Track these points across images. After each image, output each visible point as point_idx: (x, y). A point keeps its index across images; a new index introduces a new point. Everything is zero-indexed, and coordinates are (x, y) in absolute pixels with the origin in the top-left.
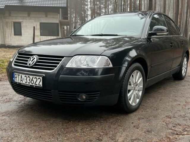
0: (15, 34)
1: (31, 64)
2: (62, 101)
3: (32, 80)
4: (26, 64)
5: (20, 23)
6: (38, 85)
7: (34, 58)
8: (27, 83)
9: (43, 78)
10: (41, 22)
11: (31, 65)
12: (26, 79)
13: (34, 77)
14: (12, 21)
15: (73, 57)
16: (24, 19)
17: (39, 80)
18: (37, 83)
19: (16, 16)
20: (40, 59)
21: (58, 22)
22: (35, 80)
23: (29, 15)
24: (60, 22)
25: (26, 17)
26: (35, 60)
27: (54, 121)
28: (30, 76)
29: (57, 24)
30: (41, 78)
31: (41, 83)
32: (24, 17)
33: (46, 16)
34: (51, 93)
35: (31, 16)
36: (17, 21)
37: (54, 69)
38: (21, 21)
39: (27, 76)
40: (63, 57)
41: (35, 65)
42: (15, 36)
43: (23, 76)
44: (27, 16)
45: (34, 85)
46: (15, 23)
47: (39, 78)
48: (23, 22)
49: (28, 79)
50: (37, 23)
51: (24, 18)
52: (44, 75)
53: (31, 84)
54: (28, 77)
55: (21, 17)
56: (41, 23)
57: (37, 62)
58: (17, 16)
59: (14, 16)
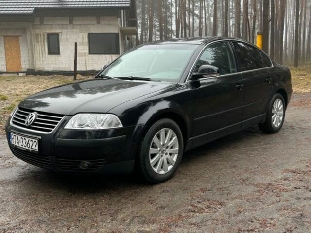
0: (50, 53)
1: (28, 123)
2: (61, 169)
3: (28, 143)
4: (24, 122)
5: (57, 35)
6: (34, 150)
7: (33, 116)
8: (24, 147)
9: (40, 141)
10: (90, 32)
11: (29, 125)
12: (22, 142)
13: (30, 139)
14: (45, 31)
15: (73, 115)
16: (63, 28)
17: (35, 144)
18: (33, 147)
19: (50, 25)
20: (40, 117)
21: (116, 31)
22: (31, 143)
23: (71, 22)
24: (121, 31)
25: (66, 24)
26: (33, 118)
27: (55, 193)
28: (26, 138)
29: (117, 34)
30: (37, 141)
31: (37, 148)
32: (64, 24)
33: (99, 23)
34: (48, 159)
35: (74, 23)
36: (53, 31)
37: (51, 130)
38: (58, 31)
39: (23, 138)
40: (62, 116)
41: (33, 124)
42: (49, 56)
43: (20, 137)
44: (68, 23)
45: (30, 149)
46: (49, 35)
47: (35, 141)
48: (61, 32)
49: (24, 141)
50: (83, 33)
51: (63, 26)
52: (40, 137)
53: (27, 148)
54: (25, 139)
55: (59, 25)
56: (90, 34)
57: (36, 120)
58: (53, 24)
59: (48, 25)
